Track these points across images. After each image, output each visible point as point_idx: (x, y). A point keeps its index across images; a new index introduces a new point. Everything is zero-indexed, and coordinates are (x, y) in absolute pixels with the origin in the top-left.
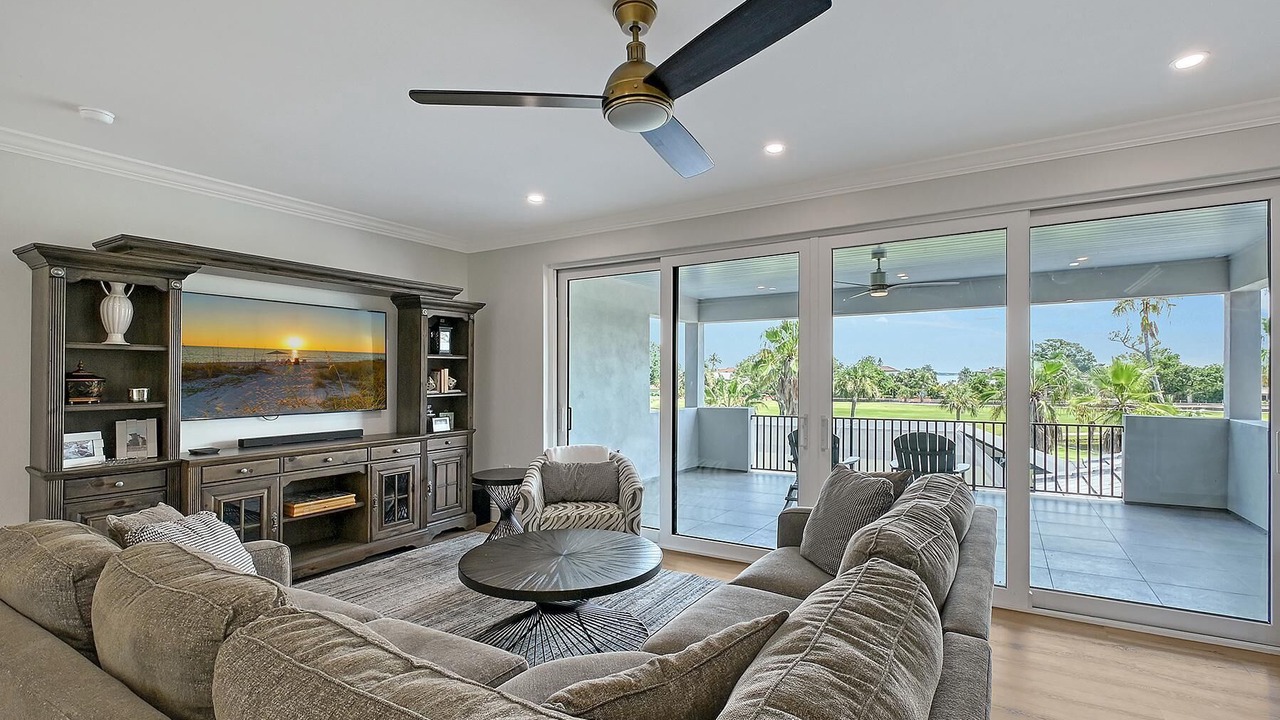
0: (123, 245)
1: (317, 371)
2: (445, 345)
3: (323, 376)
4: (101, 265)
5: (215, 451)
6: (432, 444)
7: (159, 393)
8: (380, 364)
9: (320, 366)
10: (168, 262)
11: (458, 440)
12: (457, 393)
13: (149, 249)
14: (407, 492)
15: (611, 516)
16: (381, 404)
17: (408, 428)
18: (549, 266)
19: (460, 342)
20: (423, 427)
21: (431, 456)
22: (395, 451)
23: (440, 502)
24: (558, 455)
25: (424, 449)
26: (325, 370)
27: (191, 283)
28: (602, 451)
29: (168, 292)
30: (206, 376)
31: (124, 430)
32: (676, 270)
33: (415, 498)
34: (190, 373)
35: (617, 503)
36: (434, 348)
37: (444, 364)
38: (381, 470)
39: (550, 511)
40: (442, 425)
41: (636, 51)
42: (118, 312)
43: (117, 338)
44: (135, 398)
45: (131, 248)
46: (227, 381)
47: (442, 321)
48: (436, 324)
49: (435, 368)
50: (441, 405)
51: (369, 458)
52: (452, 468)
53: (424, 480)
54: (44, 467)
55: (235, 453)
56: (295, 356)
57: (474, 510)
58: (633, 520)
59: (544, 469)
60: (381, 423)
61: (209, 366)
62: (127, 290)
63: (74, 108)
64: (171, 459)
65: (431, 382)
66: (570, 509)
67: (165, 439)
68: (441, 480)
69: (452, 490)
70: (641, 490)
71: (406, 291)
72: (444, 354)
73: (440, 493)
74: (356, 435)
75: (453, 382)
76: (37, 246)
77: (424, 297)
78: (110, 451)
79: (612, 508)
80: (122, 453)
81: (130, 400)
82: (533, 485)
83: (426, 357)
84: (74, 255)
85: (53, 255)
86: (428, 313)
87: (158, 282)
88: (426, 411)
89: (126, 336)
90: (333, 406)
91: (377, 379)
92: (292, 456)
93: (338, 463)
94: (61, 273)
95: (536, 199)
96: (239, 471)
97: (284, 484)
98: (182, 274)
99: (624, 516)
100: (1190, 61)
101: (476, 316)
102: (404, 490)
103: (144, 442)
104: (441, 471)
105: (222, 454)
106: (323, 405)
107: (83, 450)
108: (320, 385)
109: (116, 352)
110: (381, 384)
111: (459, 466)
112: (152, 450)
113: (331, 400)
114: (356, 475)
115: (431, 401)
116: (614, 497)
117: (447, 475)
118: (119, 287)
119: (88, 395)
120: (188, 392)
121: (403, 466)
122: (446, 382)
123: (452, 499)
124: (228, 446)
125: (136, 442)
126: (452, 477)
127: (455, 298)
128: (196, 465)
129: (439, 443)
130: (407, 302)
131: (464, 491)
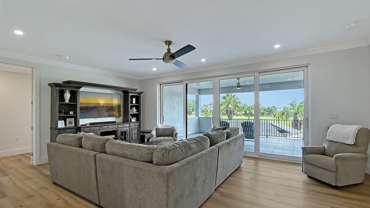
0: (69, 82)
1: (106, 108)
2: (134, 102)
3: (108, 109)
4: (65, 86)
5: (86, 125)
6: (131, 125)
7: (75, 113)
8: (119, 106)
9: (107, 107)
10: (77, 86)
11: (137, 124)
12: (137, 113)
13: (73, 83)
14: (126, 135)
15: (171, 139)
16: (119, 116)
17: (126, 120)
18: (158, 83)
19: (138, 101)
20: (129, 120)
21: (131, 127)
22: (123, 126)
23: (133, 138)
24: (160, 126)
25: (130, 125)
26: (108, 108)
27: (81, 90)
28: (170, 125)
29: (77, 92)
30: (85, 109)
31: (68, 120)
32: (187, 84)
33: (128, 137)
34: (82, 109)
35: (173, 137)
36: (132, 102)
37: (134, 106)
38: (120, 130)
39: (158, 138)
40: (134, 120)
41: (169, 50)
42: (67, 96)
43: (67, 101)
44: (71, 114)
45: (71, 83)
46: (89, 110)
47: (134, 96)
48: (132, 97)
49: (132, 107)
50: (133, 116)
51: (118, 127)
52: (136, 130)
53: (130, 132)
54: (54, 127)
55: (89, 125)
56: (102, 105)
57: (141, 140)
58: (175, 140)
59: (157, 129)
60: (120, 120)
61: (85, 107)
62: (69, 91)
63: (62, 56)
64: (78, 126)
65: (131, 110)
66: (162, 138)
67: (76, 122)
68: (133, 133)
69: (136, 135)
70: (177, 133)
71: (125, 90)
72: (134, 104)
73: (133, 136)
74: (115, 122)
75: (136, 110)
76: (54, 83)
77: (130, 91)
78: (66, 125)
79: (171, 138)
80: (68, 125)
81: (70, 114)
82: (154, 133)
83: (130, 105)
84: (60, 85)
85: (57, 85)
86: (130, 95)
87: (75, 89)
88: (130, 117)
89: (69, 101)
90: (110, 116)
91: (119, 110)
92: (102, 126)
93: (111, 128)
94: (58, 88)
95: (154, 69)
96: (91, 129)
97: (100, 132)
98: (80, 88)
99: (173, 139)
100: (277, 46)
101: (141, 95)
102: (125, 134)
103: (72, 123)
104: (133, 131)
105: (87, 126)
106: (107, 115)
107: (61, 124)
108: (107, 111)
109: (67, 104)
110: (119, 111)
111: (137, 130)
112: (73, 125)
113: (109, 114)
114: (115, 131)
115: (131, 115)
116: (172, 135)
117: (135, 132)
118: (68, 91)
119: (62, 113)
120: (81, 113)
121: (125, 129)
122: (134, 110)
123: (136, 137)
124: (88, 124)
125: (70, 123)
126: (136, 132)
127: (137, 91)
128: (83, 128)
129: (133, 124)
130: (126, 92)
131: (139, 135)
